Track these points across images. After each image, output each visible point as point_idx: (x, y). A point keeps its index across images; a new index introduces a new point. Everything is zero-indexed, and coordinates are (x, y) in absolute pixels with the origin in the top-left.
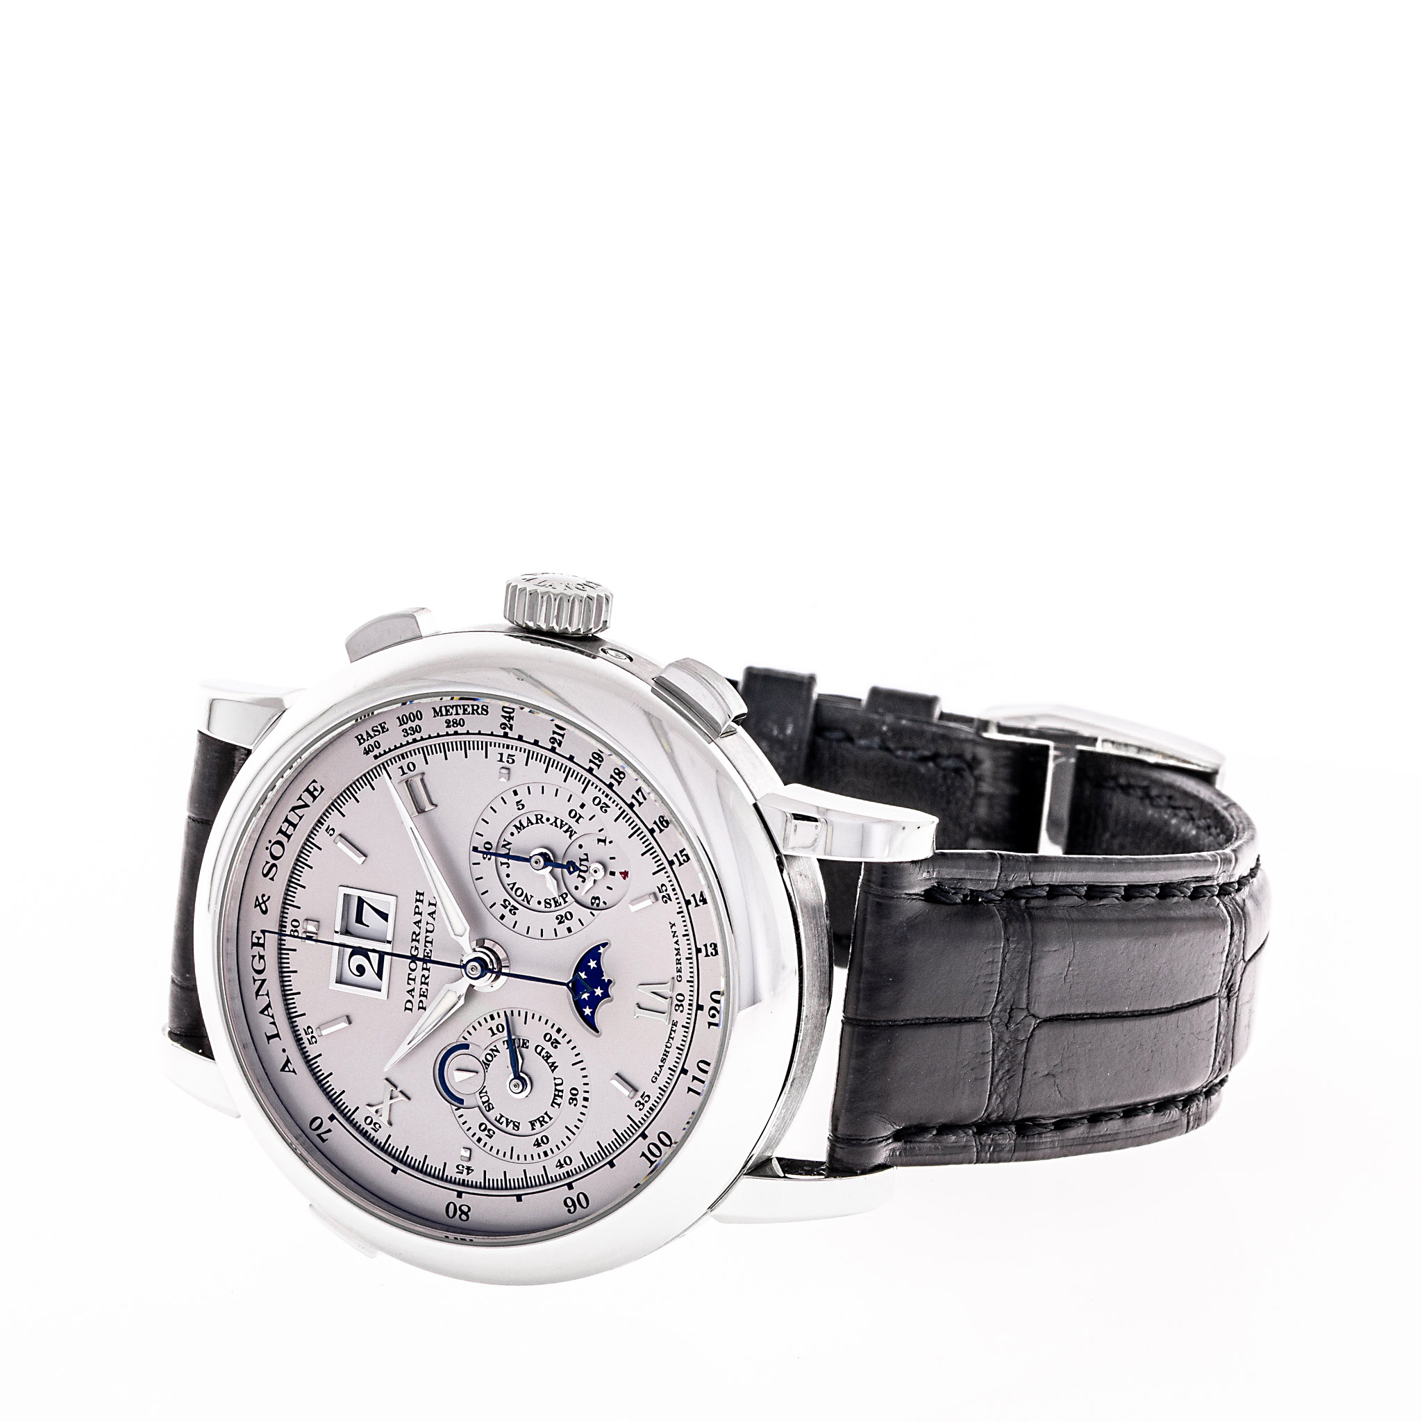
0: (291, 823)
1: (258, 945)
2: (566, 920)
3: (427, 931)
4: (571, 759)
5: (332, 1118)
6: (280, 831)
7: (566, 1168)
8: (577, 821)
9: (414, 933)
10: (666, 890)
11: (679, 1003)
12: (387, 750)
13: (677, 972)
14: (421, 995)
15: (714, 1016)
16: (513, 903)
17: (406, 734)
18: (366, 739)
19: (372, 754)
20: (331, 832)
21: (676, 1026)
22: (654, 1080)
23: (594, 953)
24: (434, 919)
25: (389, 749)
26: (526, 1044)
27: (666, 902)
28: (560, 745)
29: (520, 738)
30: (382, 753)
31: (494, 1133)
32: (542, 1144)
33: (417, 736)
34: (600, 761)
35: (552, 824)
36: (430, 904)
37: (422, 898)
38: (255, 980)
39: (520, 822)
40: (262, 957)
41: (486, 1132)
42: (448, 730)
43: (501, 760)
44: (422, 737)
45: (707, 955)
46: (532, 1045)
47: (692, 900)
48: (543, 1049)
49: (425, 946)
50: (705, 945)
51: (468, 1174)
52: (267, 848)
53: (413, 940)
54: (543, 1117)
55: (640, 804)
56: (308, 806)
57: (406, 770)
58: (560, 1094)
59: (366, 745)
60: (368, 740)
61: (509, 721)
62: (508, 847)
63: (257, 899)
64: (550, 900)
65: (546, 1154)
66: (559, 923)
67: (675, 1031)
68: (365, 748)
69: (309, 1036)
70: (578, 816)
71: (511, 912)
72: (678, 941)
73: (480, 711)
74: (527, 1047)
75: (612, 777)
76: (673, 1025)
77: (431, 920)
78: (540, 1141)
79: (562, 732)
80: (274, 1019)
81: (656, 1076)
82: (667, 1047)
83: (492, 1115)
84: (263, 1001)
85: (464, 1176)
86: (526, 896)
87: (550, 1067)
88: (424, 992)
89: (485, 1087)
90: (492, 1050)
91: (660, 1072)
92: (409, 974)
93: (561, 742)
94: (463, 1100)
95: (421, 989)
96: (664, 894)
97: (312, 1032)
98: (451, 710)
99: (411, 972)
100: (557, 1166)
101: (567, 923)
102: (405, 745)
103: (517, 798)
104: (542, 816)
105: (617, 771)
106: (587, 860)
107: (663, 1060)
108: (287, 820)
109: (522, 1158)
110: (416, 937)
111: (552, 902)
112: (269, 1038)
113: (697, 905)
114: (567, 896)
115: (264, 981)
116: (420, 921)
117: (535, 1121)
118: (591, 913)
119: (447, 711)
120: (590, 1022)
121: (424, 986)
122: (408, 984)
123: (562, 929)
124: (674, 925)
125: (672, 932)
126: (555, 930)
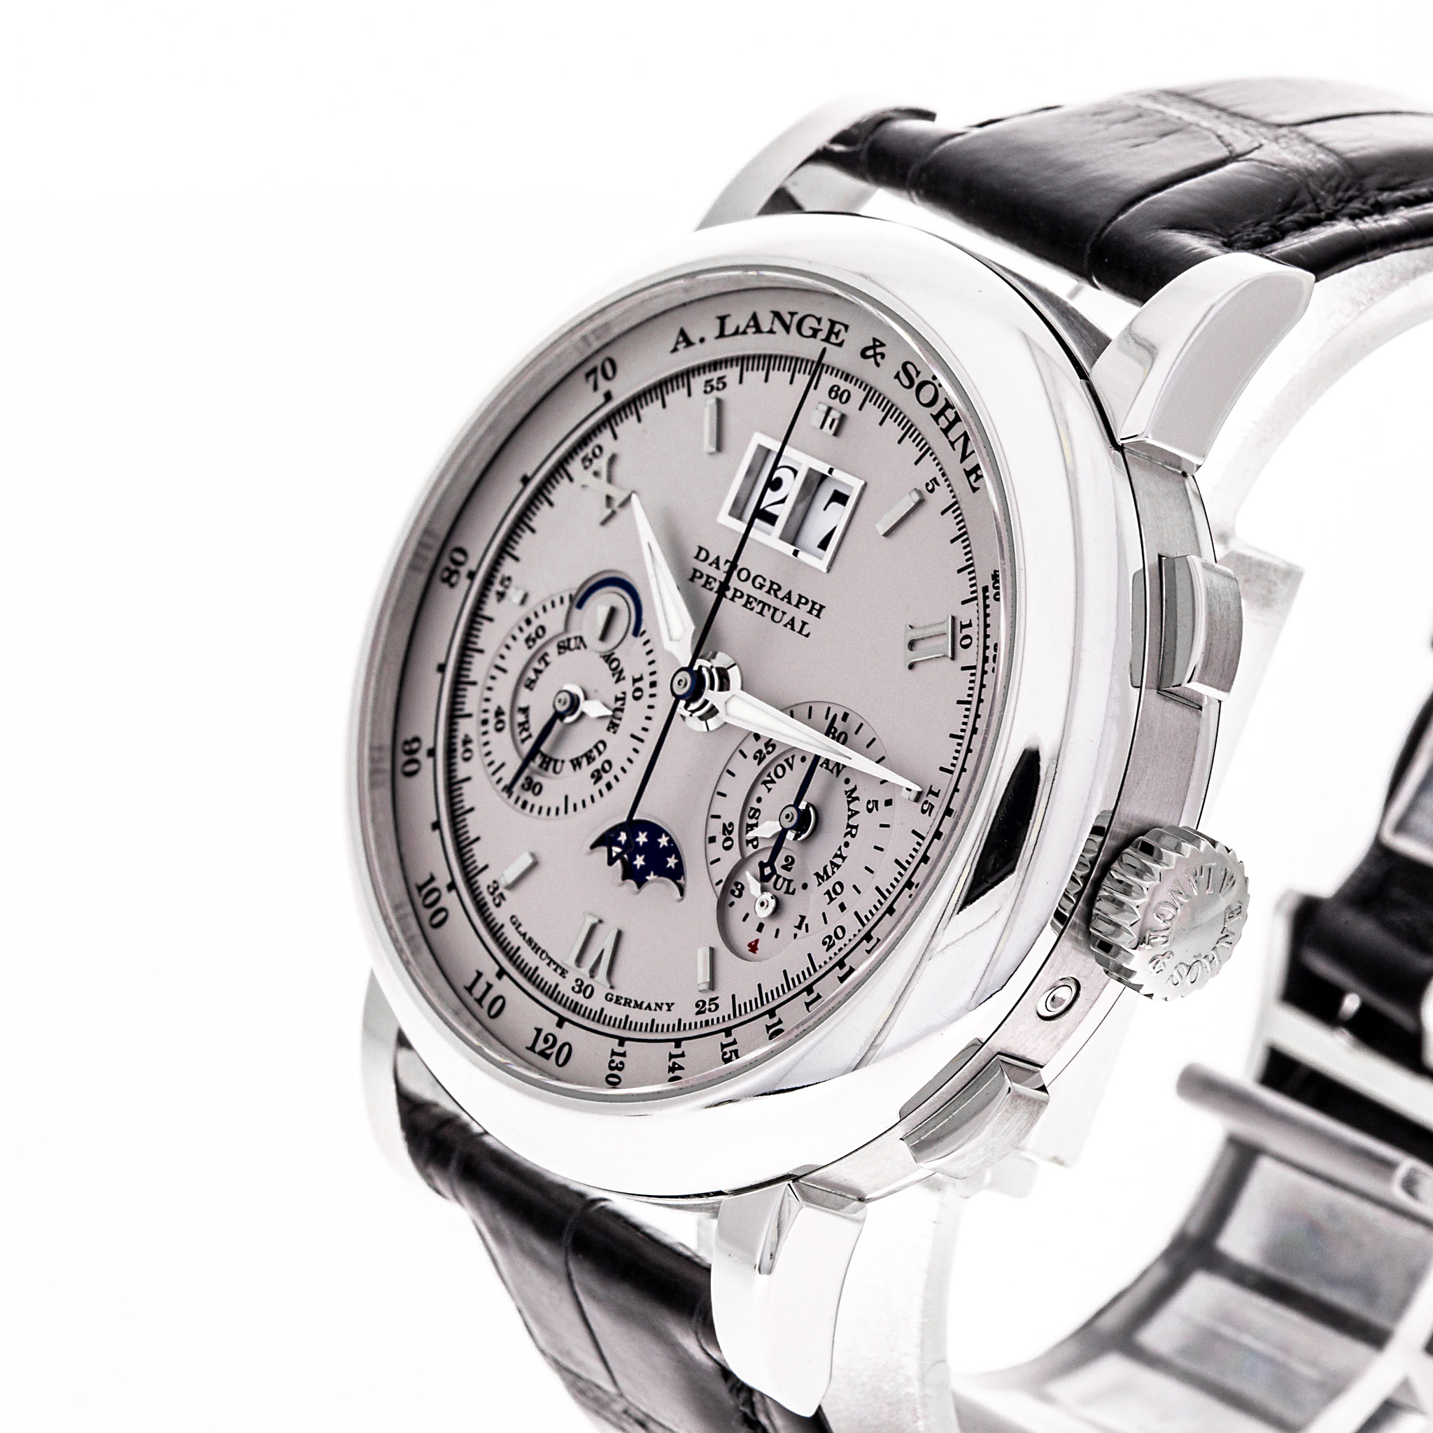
0: (951, 425)
1: (831, 332)
2: (725, 837)
3: (775, 610)
5: (608, 397)
6: (947, 406)
7: (460, 748)
8: (828, 893)
9: (779, 588)
10: (710, 1010)
11: (583, 988)
12: (988, 611)
13: (617, 997)
14: (708, 577)
15: (546, 1040)
16: (769, 758)
19: (990, 583)
20: (930, 487)
21: (560, 974)
22: (514, 920)
23: (679, 871)
24: (786, 626)
25: (989, 615)
26: (612, 728)
27: (698, 1005)
29: (937, 834)
30: (988, 602)
31: (530, 647)
32: (496, 720)
35: (840, 849)
36: (804, 624)
37: (815, 612)
38: (793, 314)
39: (857, 798)
40: (815, 333)
41: (534, 635)
43: (930, 792)
44: (986, 673)
45: (613, 1053)
46: (608, 737)
47: (679, 1051)
48: (600, 753)
49: (760, 602)
50: (624, 1055)
51: (498, 593)
52: (934, 378)
53: (772, 583)
54: (527, 730)
55: (807, 1004)
56: (962, 461)
57: (965, 631)
58: (543, 766)
62: (835, 770)
64: (757, 818)
65: (485, 722)
66: (724, 825)
67: (555, 970)
68: (999, 575)
69: (714, 383)
70: (834, 896)
71: (758, 752)
72: (650, 1009)
74: (608, 729)
76: (563, 970)
77: (787, 619)
78: (501, 717)
80: (744, 333)
81: (517, 924)
82: (543, 952)
83: (552, 650)
84: (766, 321)
85: (497, 587)
86: (772, 781)
87: (577, 759)
88: (710, 583)
89: (585, 647)
90: (622, 671)
91: (519, 933)
94: (579, 610)
95: (715, 580)
96: (707, 1006)
97: (718, 389)
99: (737, 569)
100: (466, 736)
101: (720, 839)
103: (881, 804)
104: (853, 836)
106: (787, 892)
107: (530, 941)
108: (957, 420)
109: (490, 683)
110: (774, 590)
111: (753, 821)
112: (722, 319)
113: (671, 1056)
114: (755, 847)
115: (787, 328)
116: (789, 602)
117: (527, 717)
118: (721, 881)
120: (609, 838)
122: (726, 561)
123: (716, 828)
124: (669, 1010)
125: (662, 1004)
126: (719, 817)
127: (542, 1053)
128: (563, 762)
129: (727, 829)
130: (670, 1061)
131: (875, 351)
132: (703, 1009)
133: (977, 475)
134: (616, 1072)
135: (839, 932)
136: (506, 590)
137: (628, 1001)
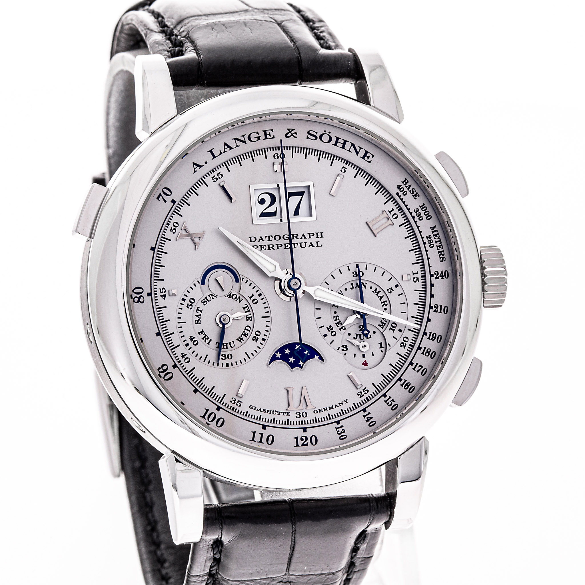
0: (344, 144)
1: (266, 135)
3: (301, 244)
4: (429, 320)
5: (173, 202)
6: (338, 139)
7: (183, 360)
8: (390, 329)
9: (297, 235)
10: (365, 393)
11: (301, 415)
12: (403, 200)
13: (319, 410)
14: (261, 246)
15: (302, 440)
17: (416, 211)
18: (406, 186)
19: (398, 191)
20: (343, 171)
21: (287, 415)
22: (251, 407)
23: (314, 353)
24: (309, 247)
25: (405, 202)
26: (249, 319)
27: (358, 395)
28: (435, 311)
29: (432, 285)
30: (401, 198)
31: (190, 308)
32: (192, 341)
33: (417, 219)
34: (432, 339)
36: (317, 242)
37: (320, 236)
38: (243, 136)
39: (380, 291)
40: (259, 138)
41: (190, 304)
42: (425, 238)
43: (414, 274)
44: (417, 221)
45: (337, 429)
46: (250, 323)
47: (367, 413)
48: (249, 331)
50: (342, 426)
51: (161, 296)
52: (325, 131)
54: (208, 338)
55: (414, 369)
56: (357, 155)
57: (392, 213)
58: (225, 347)
59: (403, 186)
60: (406, 187)
61: (440, 276)
62: (363, 286)
63: (293, 130)
64: (339, 319)
65: (187, 345)
66: (327, 328)
67: (284, 415)
68: (401, 186)
69: (216, 176)
70: (394, 329)
72: (338, 406)
73: (441, 256)
74: (247, 320)
75: (425, 348)
76: (287, 413)
77: (308, 245)
78: (194, 340)
79: (442, 311)
80: (223, 153)
81: (254, 408)
82: (273, 411)
83: (200, 305)
84: (232, 144)
85: (159, 294)
87: (239, 338)
88: (263, 248)
89: (216, 297)
90: (239, 298)
91: (257, 410)
92: (272, 236)
93: (437, 312)
94: (204, 284)
95: (265, 245)
96: (363, 393)
97: (219, 178)
98: (437, 238)
99: (273, 237)
100: (182, 354)
101: (329, 333)
102: (409, 212)
103: (394, 288)
104: (386, 305)
105: (429, 350)
106: (368, 338)
107: (264, 411)
108: (345, 141)
109: (181, 330)
110: (295, 237)
111: (338, 321)
112: (211, 151)
113: (364, 416)
114: (344, 329)
115: (245, 142)
116: (305, 238)
117: (204, 334)
118: (339, 348)
119: (436, 235)
120: (274, 358)
121: (267, 247)
122: (266, 237)
123: (325, 331)
124: (346, 402)
125: (342, 402)
126: (323, 326)
127: (303, 445)
128: (233, 342)
129: (330, 329)
130: (365, 418)
131: (291, 133)
132: (362, 394)
133: (367, 157)
134: (342, 434)
135: (405, 339)
136: (165, 294)
137: (325, 409)
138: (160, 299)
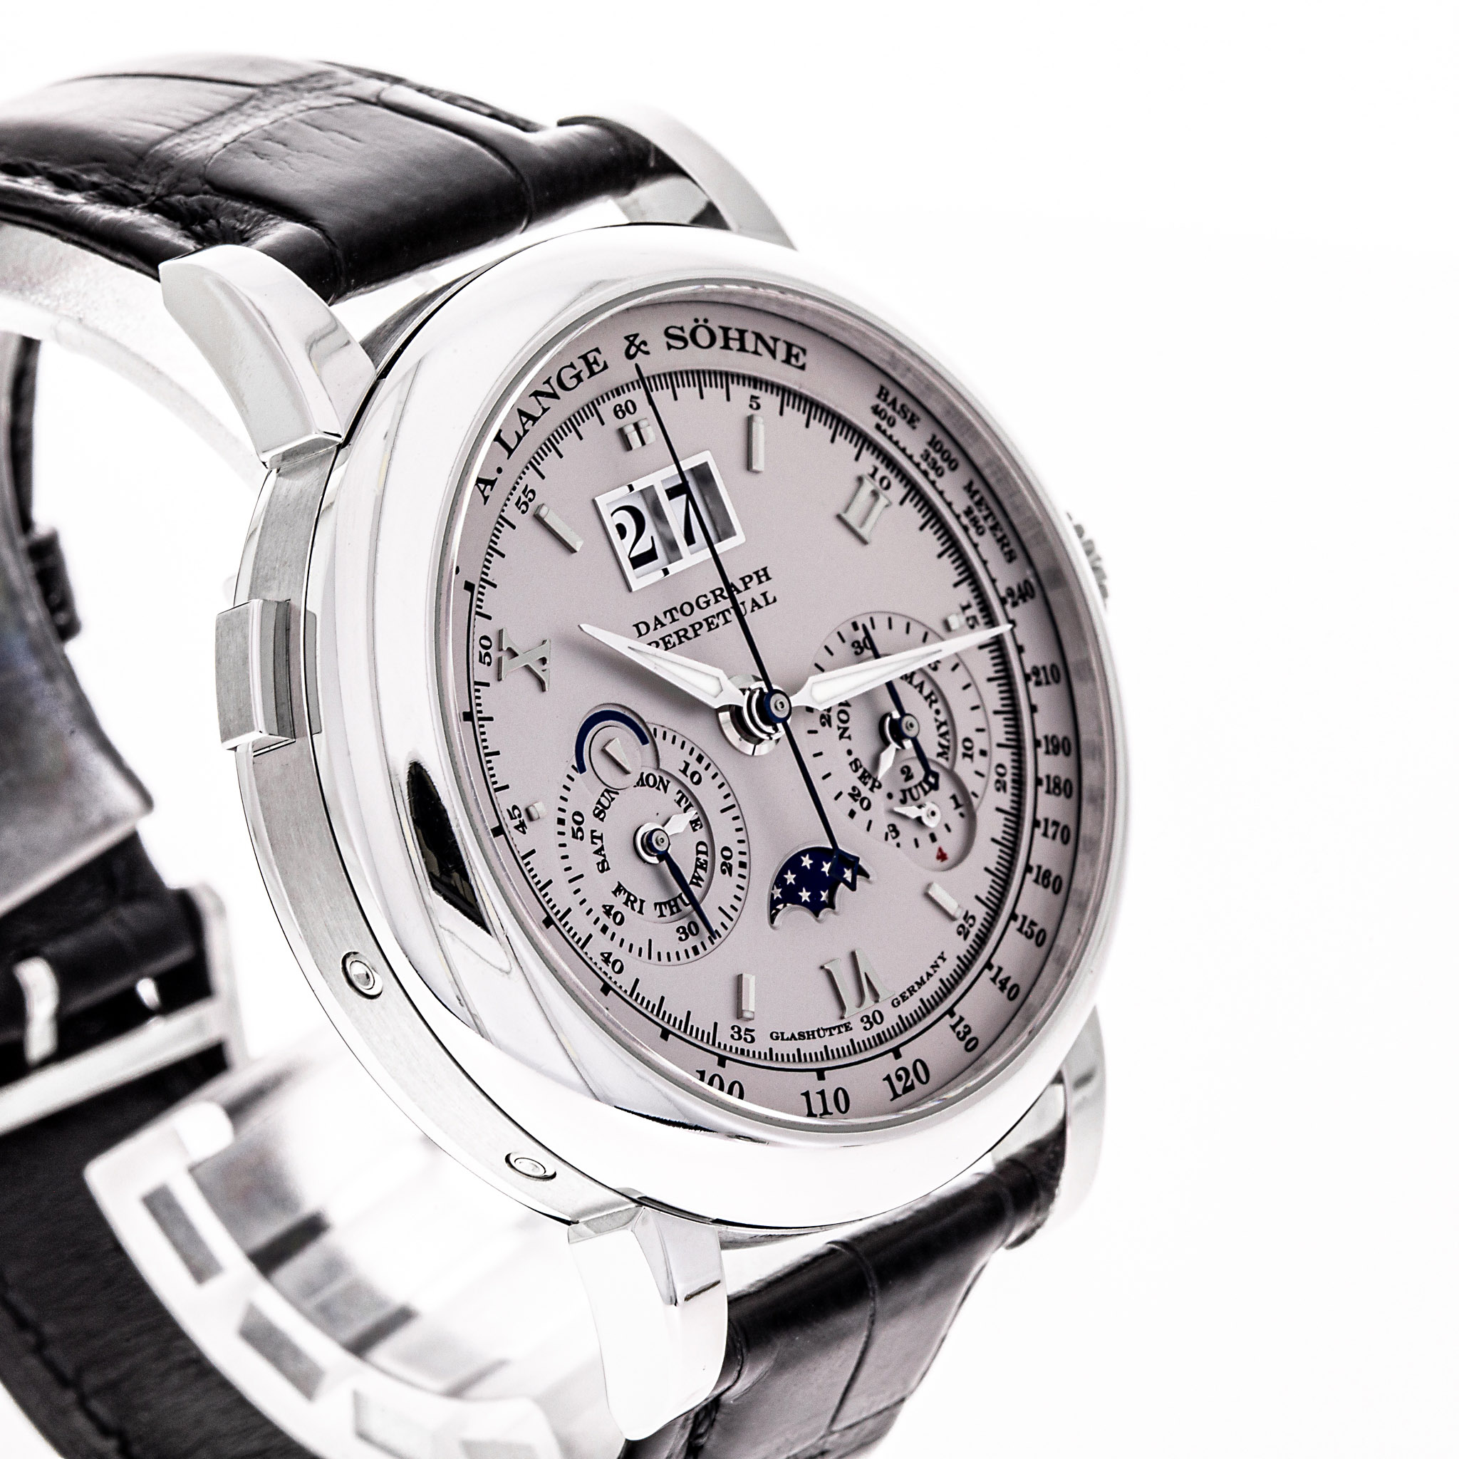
2: (858, 802)
4: (1033, 709)
7: (608, 969)
8: (964, 755)
10: (971, 926)
11: (872, 1020)
12: (894, 440)
13: (901, 996)
14: (663, 639)
17: (924, 457)
18: (888, 402)
19: (877, 419)
20: (755, 405)
21: (847, 1031)
22: (774, 1035)
24: (753, 610)
25: (898, 442)
26: (697, 825)
27: (959, 933)
28: (1038, 684)
29: (1013, 624)
30: (888, 434)
31: (582, 837)
32: (612, 917)
33: (932, 474)
34: (1053, 750)
36: (764, 595)
37: (764, 578)
40: (578, 378)
41: (576, 827)
42: (962, 515)
44: (935, 482)
45: (953, 1028)
46: (701, 835)
47: (995, 970)
48: (707, 853)
49: (718, 615)
50: (961, 1019)
51: (517, 828)
52: (697, 320)
53: (713, 592)
54: (636, 900)
55: (1045, 835)
56: (774, 357)
58: (675, 909)
59: (882, 405)
60: (888, 405)
61: (1019, 597)
63: (636, 336)
64: (861, 766)
65: (605, 929)
66: (850, 794)
67: (840, 1033)
68: (878, 406)
70: (970, 753)
72: (931, 975)
73: (1006, 549)
74: (694, 830)
75: (1048, 777)
76: (845, 1025)
77: (749, 606)
78: (612, 913)
79: (1050, 679)
81: (780, 1035)
82: (818, 1031)
83: (594, 823)
85: (512, 824)
86: (845, 729)
87: (694, 876)
88: (669, 642)
89: (618, 793)
90: (661, 778)
91: (788, 1039)
92: (675, 609)
93: (1041, 683)
94: (585, 770)
96: (966, 926)
97: (530, 500)
98: (984, 508)
99: (679, 610)
100: (602, 954)
101: (856, 807)
102: (913, 463)
105: (1058, 781)
107: (801, 1036)
109: (580, 897)
110: (719, 596)
111: (861, 771)
115: (555, 396)
116: (738, 591)
117: (625, 891)
119: (980, 502)
120: (773, 904)
121: (675, 639)
122: (665, 614)
123: (848, 802)
124: (944, 959)
125: (936, 962)
126: (840, 794)
127: (906, 1091)
129: (855, 795)
130: (996, 983)
131: (635, 346)
132: (966, 930)
133: (794, 356)
134: (968, 1038)
136: (521, 819)
137: (911, 989)
138: (515, 835)
